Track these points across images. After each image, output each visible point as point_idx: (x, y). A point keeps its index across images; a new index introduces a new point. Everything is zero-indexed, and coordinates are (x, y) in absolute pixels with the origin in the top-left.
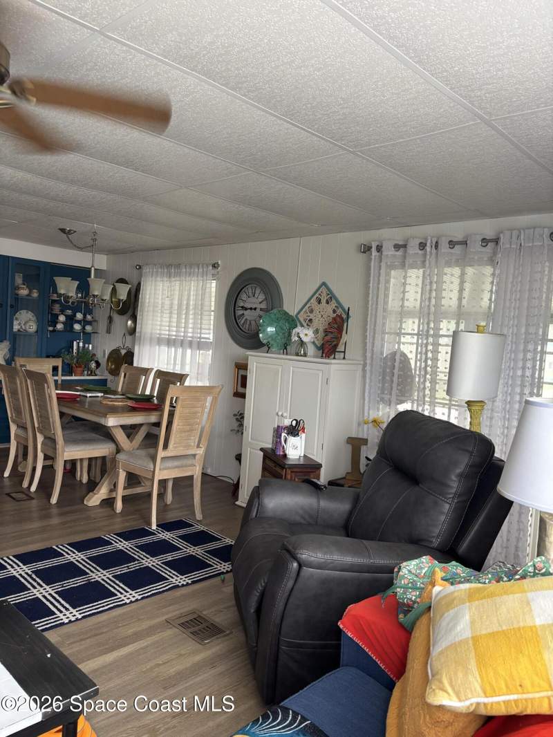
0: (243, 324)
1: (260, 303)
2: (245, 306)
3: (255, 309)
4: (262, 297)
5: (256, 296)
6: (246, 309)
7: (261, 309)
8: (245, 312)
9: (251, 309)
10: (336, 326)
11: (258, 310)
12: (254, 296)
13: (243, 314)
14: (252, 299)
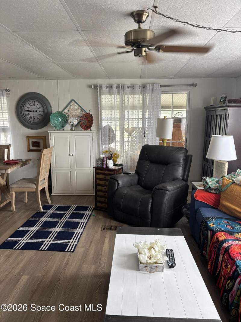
0: (30, 118)
1: (39, 108)
2: (29, 110)
3: (36, 111)
4: (39, 106)
5: (36, 105)
6: (30, 111)
7: (40, 111)
8: (30, 113)
9: (34, 111)
10: (85, 117)
11: (38, 112)
12: (34, 105)
13: (29, 114)
14: (33, 107)
